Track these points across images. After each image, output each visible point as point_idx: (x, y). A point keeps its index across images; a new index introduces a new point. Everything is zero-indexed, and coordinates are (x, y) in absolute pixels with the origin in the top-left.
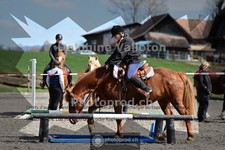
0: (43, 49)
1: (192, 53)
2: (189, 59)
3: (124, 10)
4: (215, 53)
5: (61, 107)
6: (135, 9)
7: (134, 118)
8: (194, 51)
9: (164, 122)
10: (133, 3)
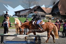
0: (2, 16)
1: (46, 17)
2: (45, 19)
3: (26, 4)
4: (53, 17)
5: (7, 33)
6: (30, 4)
7: (29, 36)
8: (47, 17)
9: (38, 37)
10: (29, 3)
